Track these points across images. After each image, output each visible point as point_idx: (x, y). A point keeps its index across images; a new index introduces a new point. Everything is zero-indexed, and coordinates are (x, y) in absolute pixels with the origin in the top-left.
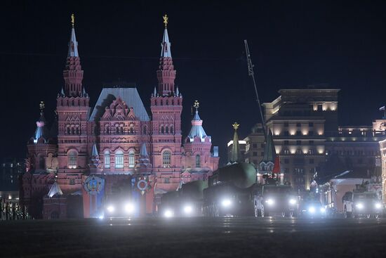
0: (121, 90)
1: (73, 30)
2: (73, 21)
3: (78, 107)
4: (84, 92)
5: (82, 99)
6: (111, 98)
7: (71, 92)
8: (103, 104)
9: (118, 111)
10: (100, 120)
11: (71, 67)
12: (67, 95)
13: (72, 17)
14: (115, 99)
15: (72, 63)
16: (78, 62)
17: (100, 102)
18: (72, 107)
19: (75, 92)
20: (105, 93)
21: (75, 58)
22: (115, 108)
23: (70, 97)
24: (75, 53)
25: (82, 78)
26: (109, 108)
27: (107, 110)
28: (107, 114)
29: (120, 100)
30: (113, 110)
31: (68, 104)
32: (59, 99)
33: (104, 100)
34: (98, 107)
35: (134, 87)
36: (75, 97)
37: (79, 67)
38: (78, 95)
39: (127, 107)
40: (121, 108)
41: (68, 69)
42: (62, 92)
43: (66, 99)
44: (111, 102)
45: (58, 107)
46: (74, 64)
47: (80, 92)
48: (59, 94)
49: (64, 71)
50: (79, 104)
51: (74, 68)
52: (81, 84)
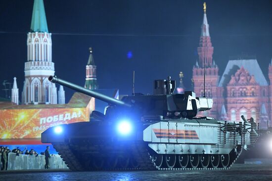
0: (244, 61)
1: (205, 15)
2: (205, 8)
3: (209, 76)
4: (214, 64)
5: (212, 69)
6: (236, 68)
7: (203, 64)
8: (229, 73)
9: (242, 78)
10: (227, 85)
11: (204, 45)
12: (201, 66)
13: (205, 5)
14: (239, 69)
15: (204, 41)
16: (209, 40)
17: (226, 71)
19: (207, 64)
20: (231, 64)
21: (206, 37)
22: (239, 76)
23: (202, 68)
24: (206, 34)
25: (212, 53)
26: (234, 76)
27: (233, 78)
28: (232, 81)
29: (243, 70)
30: (237, 78)
31: (201, 74)
32: (194, 70)
33: (230, 70)
34: (225, 76)
35: (254, 59)
36: (207, 68)
37: (210, 44)
38: (209, 66)
39: (249, 75)
40: (244, 76)
41: (202, 46)
42: (197, 64)
43: (200, 69)
44: (236, 71)
45: (193, 77)
46: (206, 42)
47: (211, 64)
48: (194, 66)
49: (198, 48)
50: (210, 73)
51: (206, 45)
52: (212, 58)
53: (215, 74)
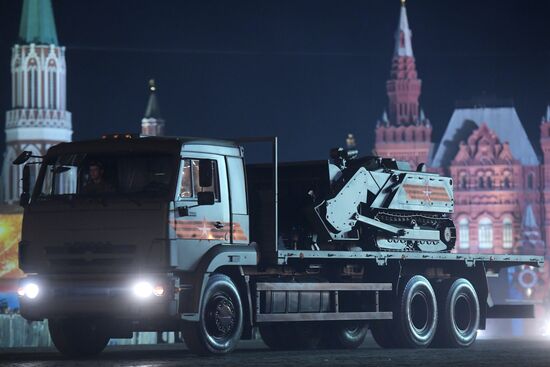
0: (487, 112)
1: (404, 10)
3: (412, 144)
4: (423, 117)
5: (419, 129)
6: (469, 127)
7: (399, 117)
8: (455, 137)
9: (483, 148)
10: (450, 164)
11: (400, 74)
12: (393, 122)
14: (476, 127)
15: (401, 66)
16: (411, 65)
17: (449, 134)
18: (402, 144)
19: (407, 118)
20: (459, 117)
21: (406, 59)
22: (476, 143)
23: (397, 126)
24: (406, 50)
25: (418, 92)
26: (466, 143)
27: (463, 148)
28: (462, 155)
29: (486, 130)
30: (473, 148)
31: (395, 138)
32: (379, 130)
33: (459, 131)
34: (447, 143)
35: (509, 106)
36: (407, 125)
37: (413, 73)
38: (412, 122)
39: (497, 141)
40: (488, 144)
41: (395, 77)
42: (385, 118)
43: (391, 130)
44: (471, 133)
45: (377, 145)
46: (405, 68)
47: (415, 117)
48: (379, 122)
49: (389, 82)
50: (414, 138)
51: (406, 76)
52: (417, 104)
53: (424, 139)
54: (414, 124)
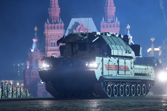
0: (83, 19)
3: (57, 30)
4: (61, 21)
5: (59, 25)
6: (77, 24)
7: (53, 21)
8: (72, 28)
9: (81, 31)
11: (53, 6)
12: (51, 23)
14: (79, 25)
15: (53, 3)
16: (57, 3)
17: (70, 27)
18: (54, 30)
19: (55, 21)
20: (73, 21)
22: (79, 30)
23: (52, 24)
25: (59, 12)
26: (76, 30)
29: (82, 25)
31: (51, 28)
32: (46, 25)
33: (73, 25)
34: (69, 30)
35: (90, 17)
36: (55, 24)
37: (57, 6)
38: (57, 23)
39: (86, 29)
40: (83, 30)
41: (51, 7)
42: (48, 21)
43: (50, 25)
44: (77, 26)
45: (45, 30)
46: (55, 4)
47: (58, 21)
48: (46, 23)
49: (49, 9)
50: (58, 28)
51: (55, 7)
52: (59, 16)
53: (61, 28)
54: (58, 24)
